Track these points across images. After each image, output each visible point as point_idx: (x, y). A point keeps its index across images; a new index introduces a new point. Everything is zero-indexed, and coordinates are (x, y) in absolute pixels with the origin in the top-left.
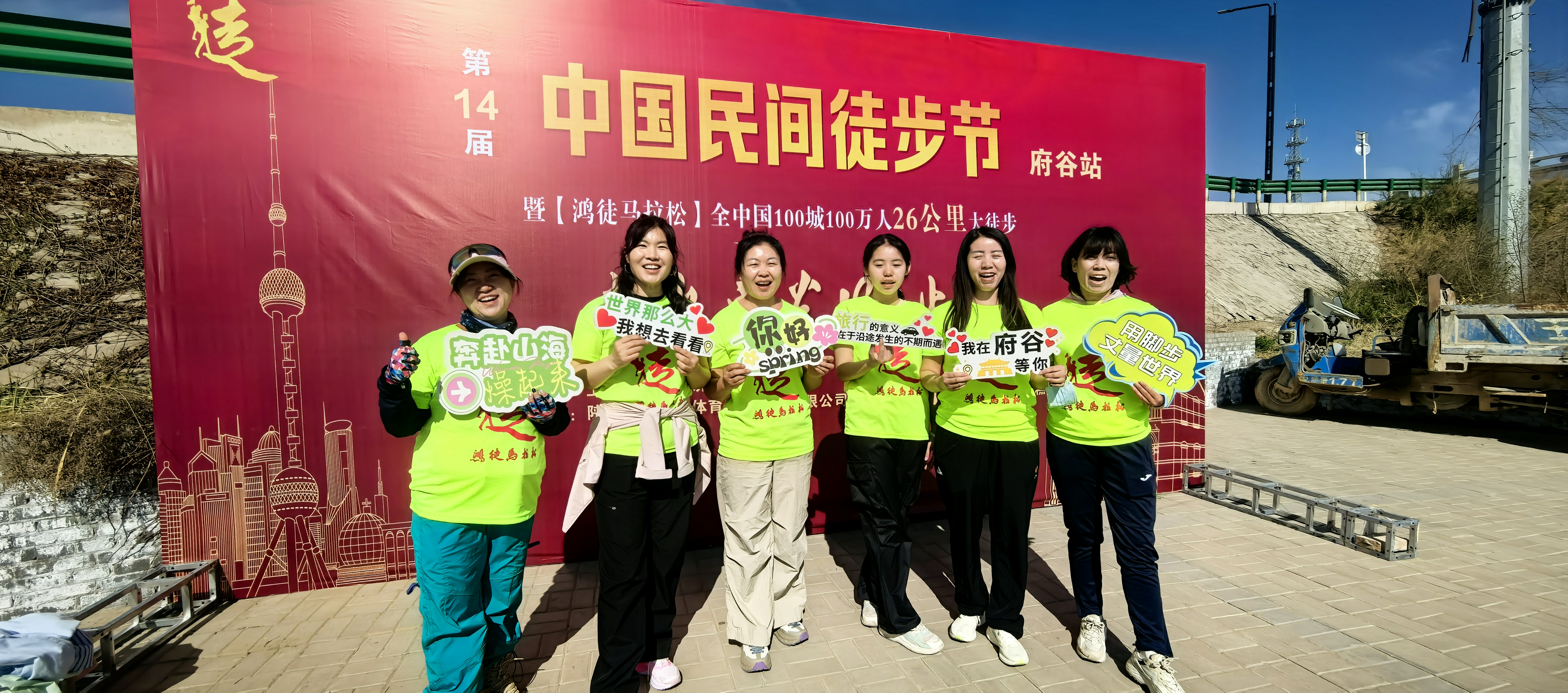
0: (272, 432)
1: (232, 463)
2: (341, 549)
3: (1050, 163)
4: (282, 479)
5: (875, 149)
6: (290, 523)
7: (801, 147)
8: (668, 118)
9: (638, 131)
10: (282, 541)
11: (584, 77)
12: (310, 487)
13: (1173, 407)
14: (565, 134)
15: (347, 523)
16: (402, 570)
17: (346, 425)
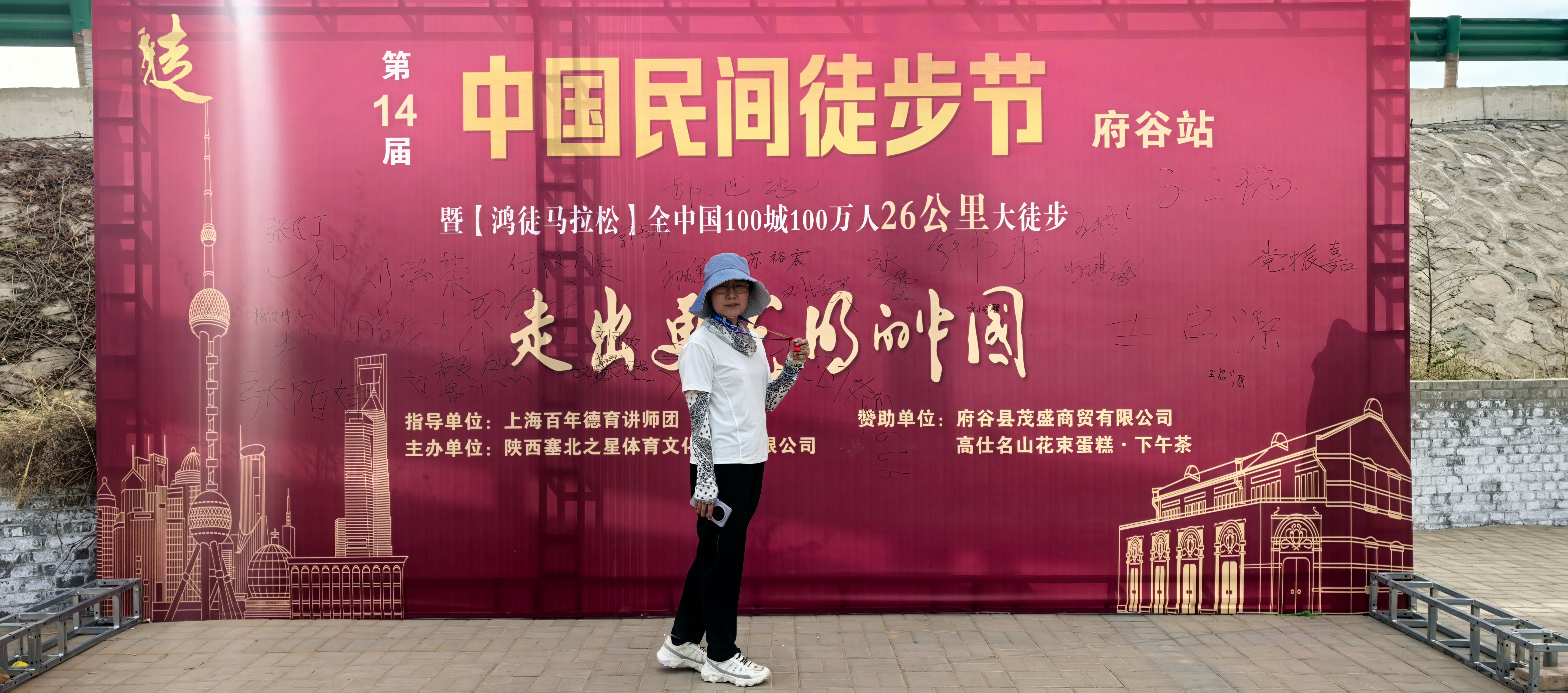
0: (193, 453)
1: (157, 483)
2: (250, 580)
3: (1126, 130)
4: (200, 502)
5: (860, 128)
6: (205, 548)
7: (761, 133)
8: (600, 108)
9: (564, 126)
10: (197, 566)
11: (506, 70)
12: (225, 512)
13: (1349, 483)
14: (486, 136)
15: (256, 553)
16: (306, 609)
17: (260, 450)
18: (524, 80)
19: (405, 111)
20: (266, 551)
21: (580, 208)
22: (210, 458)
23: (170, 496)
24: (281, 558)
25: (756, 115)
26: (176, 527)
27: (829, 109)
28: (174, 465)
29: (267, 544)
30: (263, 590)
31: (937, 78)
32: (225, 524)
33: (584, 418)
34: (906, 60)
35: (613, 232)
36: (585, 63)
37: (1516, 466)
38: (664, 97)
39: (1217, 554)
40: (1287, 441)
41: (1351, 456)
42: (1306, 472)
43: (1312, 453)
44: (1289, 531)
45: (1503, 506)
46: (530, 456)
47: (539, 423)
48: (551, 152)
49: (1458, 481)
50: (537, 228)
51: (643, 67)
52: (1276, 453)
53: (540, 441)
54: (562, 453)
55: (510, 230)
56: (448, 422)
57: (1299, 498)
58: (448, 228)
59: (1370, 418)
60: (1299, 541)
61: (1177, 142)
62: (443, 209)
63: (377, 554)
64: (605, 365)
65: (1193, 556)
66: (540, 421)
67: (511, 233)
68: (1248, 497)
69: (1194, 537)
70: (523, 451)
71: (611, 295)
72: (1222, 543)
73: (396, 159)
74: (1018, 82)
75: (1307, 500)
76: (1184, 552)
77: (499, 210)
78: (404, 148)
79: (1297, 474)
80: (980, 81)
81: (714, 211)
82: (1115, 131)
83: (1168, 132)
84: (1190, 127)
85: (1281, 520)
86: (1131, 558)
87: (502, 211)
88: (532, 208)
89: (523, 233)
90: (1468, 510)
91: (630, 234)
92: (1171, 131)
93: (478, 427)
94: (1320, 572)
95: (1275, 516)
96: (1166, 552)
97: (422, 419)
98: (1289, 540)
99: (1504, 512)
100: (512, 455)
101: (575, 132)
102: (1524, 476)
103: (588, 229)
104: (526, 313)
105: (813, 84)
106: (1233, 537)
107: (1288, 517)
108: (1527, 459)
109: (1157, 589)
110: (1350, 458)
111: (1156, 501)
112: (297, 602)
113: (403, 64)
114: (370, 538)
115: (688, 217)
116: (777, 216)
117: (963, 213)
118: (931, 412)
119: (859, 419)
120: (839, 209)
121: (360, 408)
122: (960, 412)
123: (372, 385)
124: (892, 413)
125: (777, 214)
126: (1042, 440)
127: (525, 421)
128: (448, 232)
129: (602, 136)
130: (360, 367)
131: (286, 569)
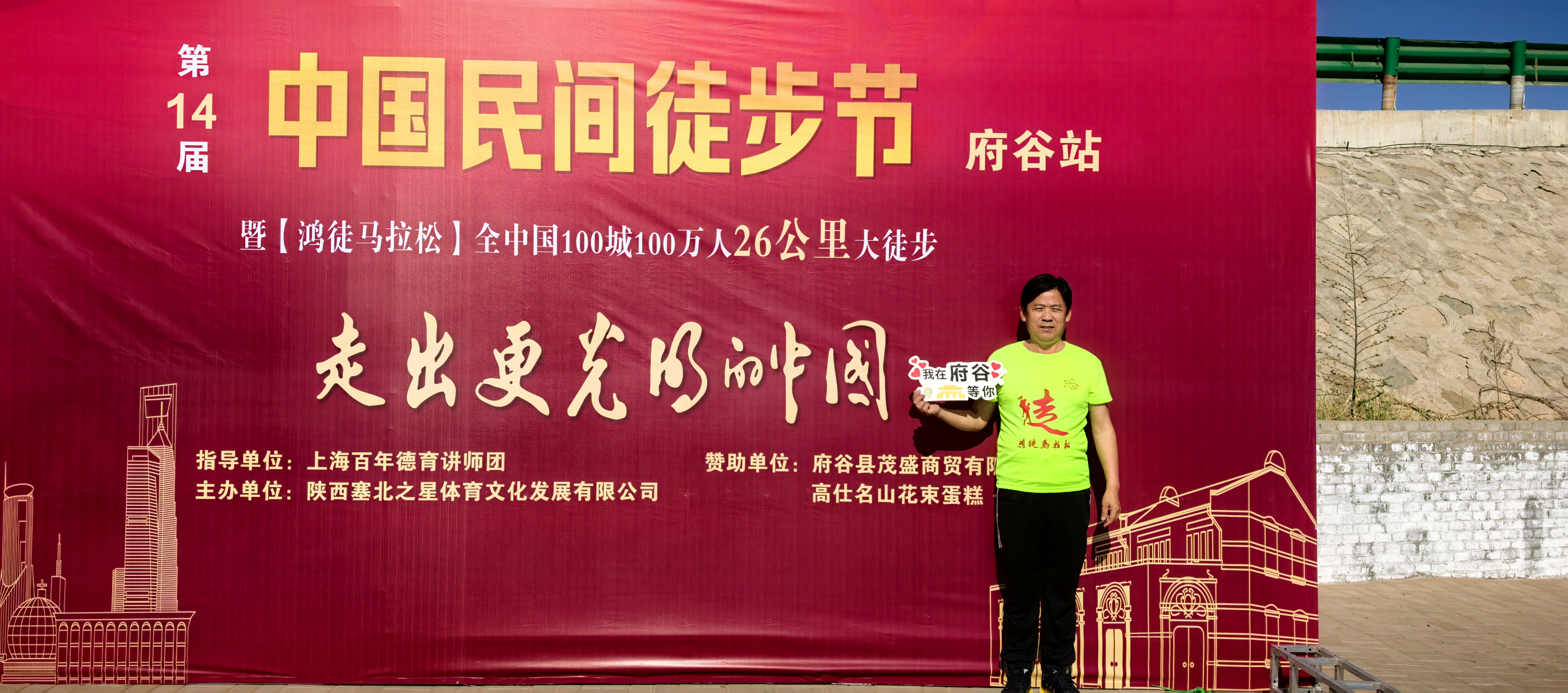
2: (10, 639)
3: (1004, 151)
5: (712, 143)
7: (603, 145)
8: (422, 114)
9: (382, 133)
11: (318, 70)
13: (1247, 544)
14: (293, 142)
15: (19, 607)
16: (74, 672)
17: (27, 490)
18: (338, 80)
19: (203, 112)
20: (31, 605)
21: (397, 224)
24: (48, 613)
25: (598, 126)
27: (679, 122)
29: (32, 597)
30: (25, 649)
31: (798, 90)
33: (397, 459)
34: (763, 70)
35: (434, 251)
36: (408, 63)
37: (1444, 514)
38: (495, 103)
39: (1100, 619)
41: (1249, 514)
42: (1200, 530)
43: (1207, 509)
44: (1180, 596)
45: (1430, 557)
46: (335, 500)
47: (346, 464)
48: (367, 161)
49: (1382, 529)
50: (349, 245)
51: (472, 69)
52: (1166, 509)
53: (347, 484)
54: (371, 498)
55: (318, 247)
56: (245, 461)
57: (1192, 560)
58: (250, 244)
59: (1271, 473)
60: (1192, 608)
61: (1059, 165)
62: (244, 222)
63: (159, 608)
64: (422, 400)
66: (347, 462)
67: (319, 250)
68: (1134, 558)
70: (328, 495)
71: (431, 322)
72: (1105, 608)
73: (193, 165)
74: (886, 96)
75: (1201, 562)
77: (306, 224)
78: (202, 153)
79: (1191, 532)
80: (844, 94)
81: (550, 231)
82: (991, 152)
83: (1050, 153)
84: (1074, 148)
87: (310, 225)
88: (344, 222)
89: (333, 251)
90: (1392, 561)
91: (454, 254)
92: (1053, 152)
93: (277, 467)
94: (1215, 643)
95: (1163, 579)
97: (215, 457)
98: (1180, 606)
99: (1431, 563)
100: (315, 499)
101: (395, 139)
102: (1453, 525)
103: (406, 248)
104: (334, 340)
105: (662, 93)
107: (1178, 580)
108: (1456, 506)
110: (1248, 516)
112: (64, 665)
113: (202, 59)
114: (153, 590)
115: (521, 237)
116: (620, 238)
117: (823, 240)
118: (785, 456)
119: (707, 462)
120: (689, 232)
121: (145, 444)
122: (816, 457)
123: (160, 418)
124: (742, 456)
125: (620, 236)
126: (904, 489)
127: (331, 461)
128: (249, 248)
129: (425, 145)
130: (147, 398)
131: (53, 626)
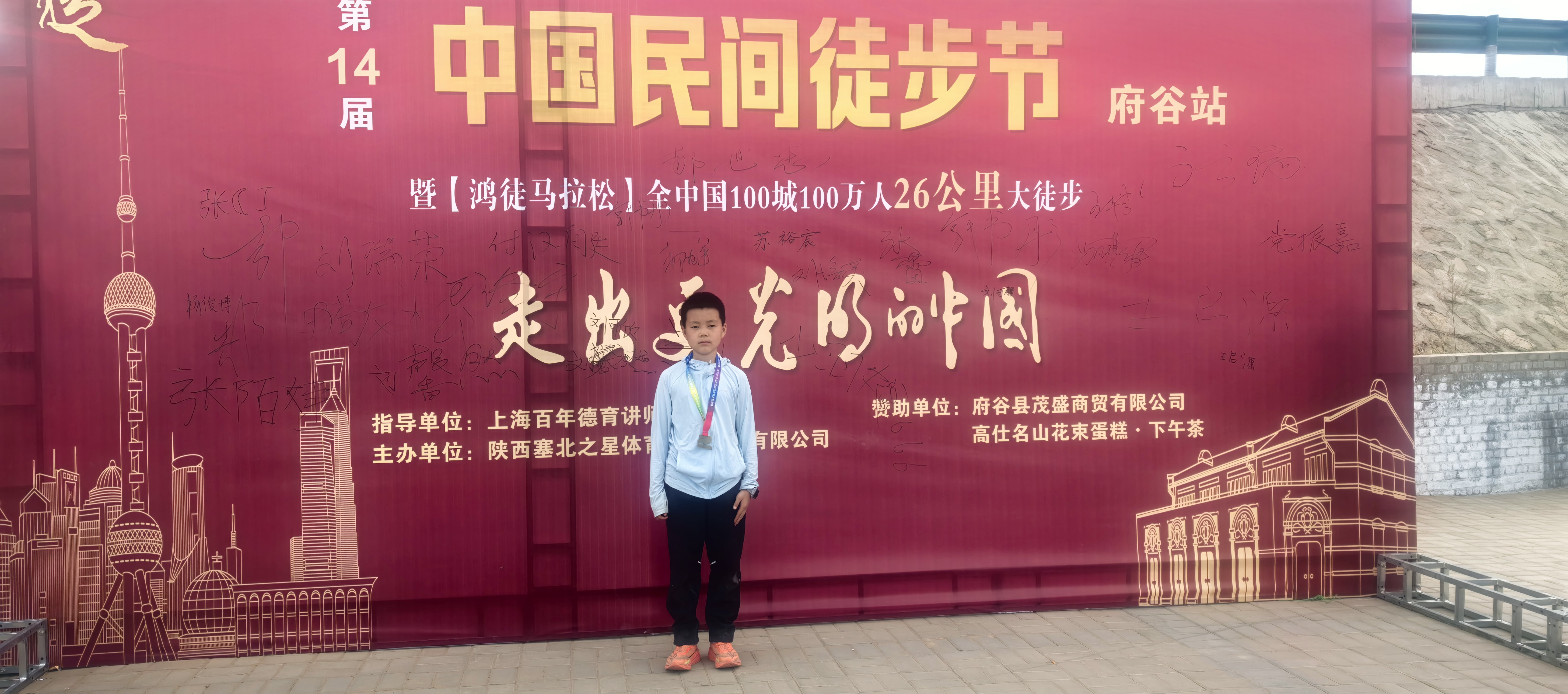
0: (112, 467)
1: (66, 503)
2: (185, 613)
3: (1141, 105)
4: (122, 525)
5: (873, 98)
6: (128, 578)
7: (768, 101)
8: (592, 70)
9: (552, 89)
10: (119, 599)
11: (484, 24)
12: (154, 535)
13: (1356, 464)
14: (460, 98)
15: (194, 581)
16: (255, 644)
17: (196, 461)
18: (505, 35)
19: (366, 68)
20: (206, 578)
21: (570, 181)
22: (135, 472)
23: (82, 519)
24: (225, 586)
25: (763, 82)
26: (91, 555)
27: (841, 77)
28: (88, 481)
29: (207, 570)
30: (202, 624)
31: (953, 46)
32: (154, 548)
33: (579, 416)
34: (921, 26)
35: (608, 208)
36: (574, 18)
38: (663, 59)
39: (1232, 540)
40: (1296, 424)
41: (1357, 438)
42: (1315, 454)
43: (1320, 435)
44: (1300, 515)
46: (517, 459)
47: (527, 422)
48: (537, 118)
50: (522, 203)
51: (640, 24)
52: (1287, 436)
53: (529, 442)
54: (554, 455)
55: (491, 205)
56: (423, 423)
57: (1309, 481)
58: (419, 203)
59: (1375, 400)
60: (1310, 525)
61: (1190, 118)
62: (412, 181)
63: (341, 575)
64: (601, 356)
65: (1210, 543)
66: (528, 420)
67: (492, 208)
68: (1260, 481)
69: (1210, 523)
70: (509, 454)
71: (607, 278)
72: (1236, 529)
73: (356, 122)
74: (1035, 53)
75: (1317, 483)
76: (1200, 539)
77: (478, 182)
78: (365, 110)
79: (1309, 456)
80: (996, 50)
81: (719, 187)
82: (1130, 106)
83: (1183, 108)
84: (1204, 103)
85: (1292, 503)
86: (1149, 547)
87: (481, 183)
88: (516, 180)
89: (506, 209)
91: (627, 211)
92: (1185, 107)
93: (457, 428)
94: (1331, 555)
95: (1286, 500)
96: (1183, 540)
97: (391, 420)
98: (1301, 523)
100: (497, 458)
101: (564, 94)
103: (580, 205)
104: (511, 299)
105: (824, 49)
106: (1246, 522)
107: (1298, 500)
109: (1176, 579)
110: (1357, 440)
111: (1171, 487)
112: (244, 637)
113: (362, 13)
114: (332, 558)
115: (691, 193)
116: (786, 193)
117: (978, 192)
118: (946, 400)
119: (873, 409)
120: (851, 186)
121: (318, 410)
122: (975, 400)
123: (332, 383)
124: (906, 401)
125: (786, 190)
126: (1057, 428)
127: (512, 420)
128: (419, 207)
129: (595, 101)
130: (318, 362)
131: (231, 598)
